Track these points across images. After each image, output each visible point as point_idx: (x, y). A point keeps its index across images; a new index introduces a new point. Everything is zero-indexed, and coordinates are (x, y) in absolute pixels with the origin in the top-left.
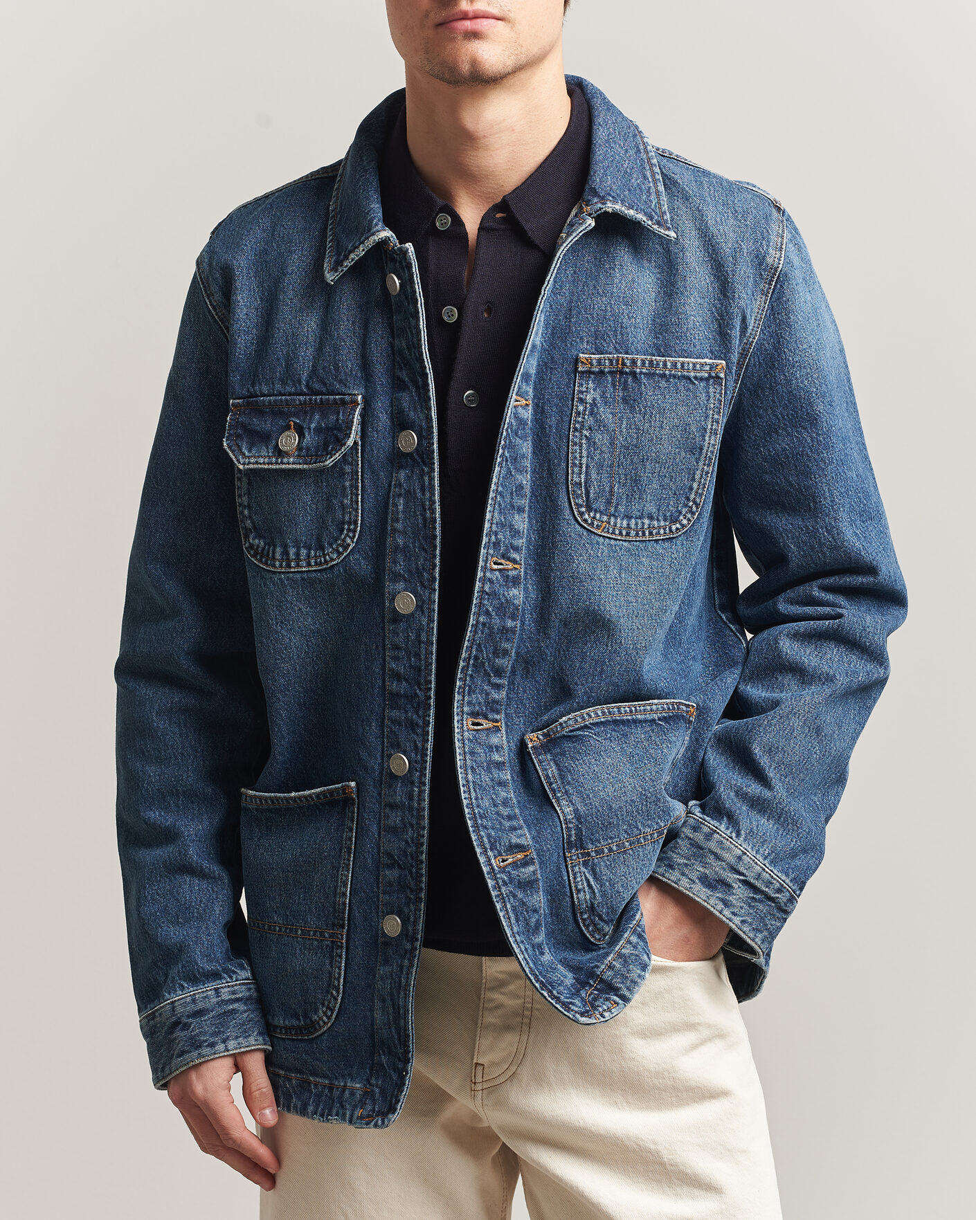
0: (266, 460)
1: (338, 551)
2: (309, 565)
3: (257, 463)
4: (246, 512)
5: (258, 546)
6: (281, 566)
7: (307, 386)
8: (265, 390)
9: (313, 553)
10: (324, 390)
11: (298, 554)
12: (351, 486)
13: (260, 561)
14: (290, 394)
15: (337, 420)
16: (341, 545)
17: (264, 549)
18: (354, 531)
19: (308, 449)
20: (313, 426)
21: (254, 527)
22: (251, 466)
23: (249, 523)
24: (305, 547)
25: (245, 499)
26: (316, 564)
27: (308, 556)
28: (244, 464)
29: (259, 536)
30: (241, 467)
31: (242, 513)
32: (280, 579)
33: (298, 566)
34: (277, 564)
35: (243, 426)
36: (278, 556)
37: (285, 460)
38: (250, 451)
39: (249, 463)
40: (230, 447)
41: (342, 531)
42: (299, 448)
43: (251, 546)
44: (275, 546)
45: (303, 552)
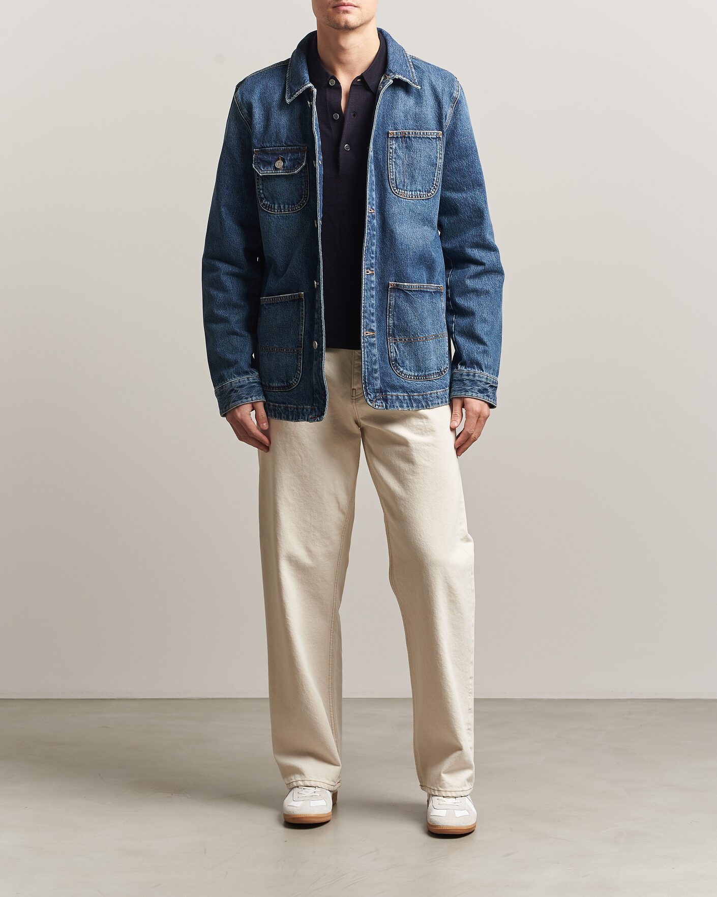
0: (271, 172)
1: (300, 205)
2: (289, 211)
3: (267, 173)
4: (261, 191)
5: (267, 204)
6: (278, 212)
7: (285, 143)
8: (268, 145)
9: (290, 206)
10: (292, 144)
11: (284, 207)
12: (305, 181)
13: (268, 210)
14: (279, 147)
15: (298, 156)
16: (302, 203)
17: (269, 205)
18: (307, 198)
19: (287, 167)
20: (288, 158)
21: (265, 197)
22: (265, 174)
23: (262, 196)
24: (287, 204)
25: (261, 187)
26: (292, 210)
28: (262, 173)
29: (268, 201)
30: (261, 175)
31: (259, 192)
32: (278, 216)
33: (285, 211)
34: (276, 211)
35: (260, 159)
36: (276, 208)
37: (278, 172)
38: (264, 169)
40: (255, 167)
41: (301, 198)
42: (284, 167)
43: (264, 204)
44: (275, 204)
45: (286, 206)
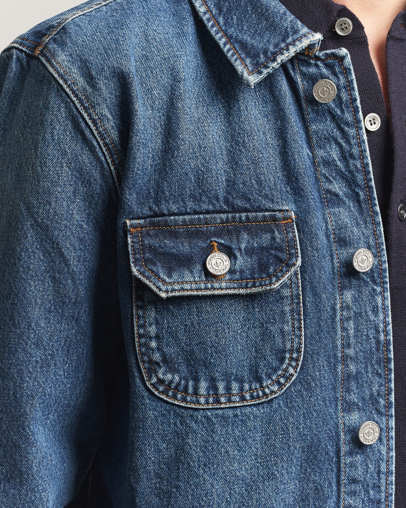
0: (194, 286)
1: (278, 383)
2: (243, 399)
3: (183, 289)
4: (153, 344)
5: (171, 382)
6: (207, 403)
7: (226, 201)
8: (174, 208)
9: (247, 386)
10: (248, 206)
11: (228, 389)
12: (292, 311)
13: (175, 397)
14: (208, 212)
15: (273, 238)
16: (283, 376)
17: (179, 384)
18: (297, 360)
19: (242, 272)
20: (243, 246)
21: (165, 360)
22: (177, 294)
23: (157, 357)
24: (236, 380)
25: (152, 330)
26: (252, 397)
27: (241, 389)
28: (167, 291)
29: (173, 370)
30: (163, 295)
31: (146, 345)
32: (206, 417)
33: (230, 401)
34: (202, 400)
35: (152, 249)
36: (203, 391)
37: (216, 285)
38: (170, 276)
39: (173, 290)
40: (141, 273)
41: (282, 360)
42: (231, 271)
43: (161, 381)
44: (197, 380)
45: (235, 386)
